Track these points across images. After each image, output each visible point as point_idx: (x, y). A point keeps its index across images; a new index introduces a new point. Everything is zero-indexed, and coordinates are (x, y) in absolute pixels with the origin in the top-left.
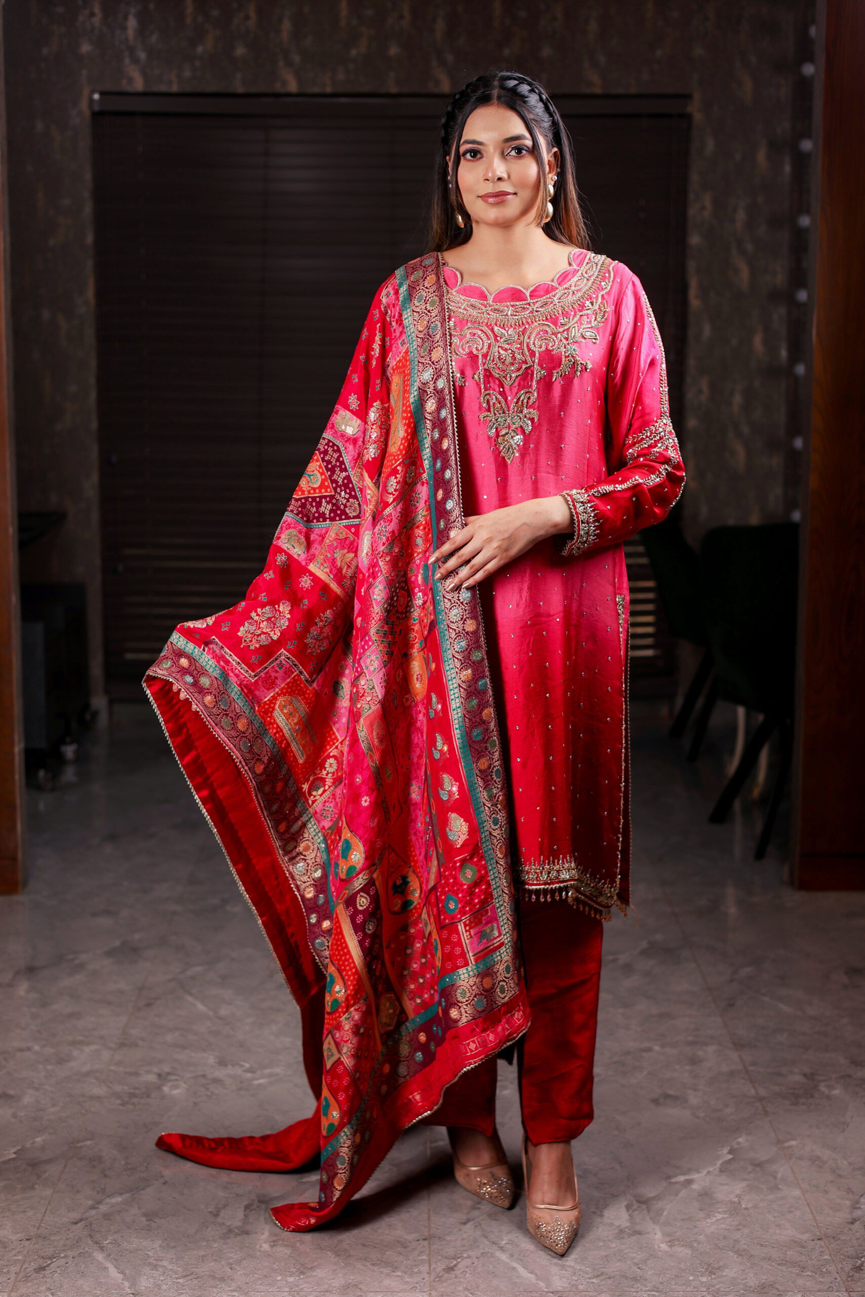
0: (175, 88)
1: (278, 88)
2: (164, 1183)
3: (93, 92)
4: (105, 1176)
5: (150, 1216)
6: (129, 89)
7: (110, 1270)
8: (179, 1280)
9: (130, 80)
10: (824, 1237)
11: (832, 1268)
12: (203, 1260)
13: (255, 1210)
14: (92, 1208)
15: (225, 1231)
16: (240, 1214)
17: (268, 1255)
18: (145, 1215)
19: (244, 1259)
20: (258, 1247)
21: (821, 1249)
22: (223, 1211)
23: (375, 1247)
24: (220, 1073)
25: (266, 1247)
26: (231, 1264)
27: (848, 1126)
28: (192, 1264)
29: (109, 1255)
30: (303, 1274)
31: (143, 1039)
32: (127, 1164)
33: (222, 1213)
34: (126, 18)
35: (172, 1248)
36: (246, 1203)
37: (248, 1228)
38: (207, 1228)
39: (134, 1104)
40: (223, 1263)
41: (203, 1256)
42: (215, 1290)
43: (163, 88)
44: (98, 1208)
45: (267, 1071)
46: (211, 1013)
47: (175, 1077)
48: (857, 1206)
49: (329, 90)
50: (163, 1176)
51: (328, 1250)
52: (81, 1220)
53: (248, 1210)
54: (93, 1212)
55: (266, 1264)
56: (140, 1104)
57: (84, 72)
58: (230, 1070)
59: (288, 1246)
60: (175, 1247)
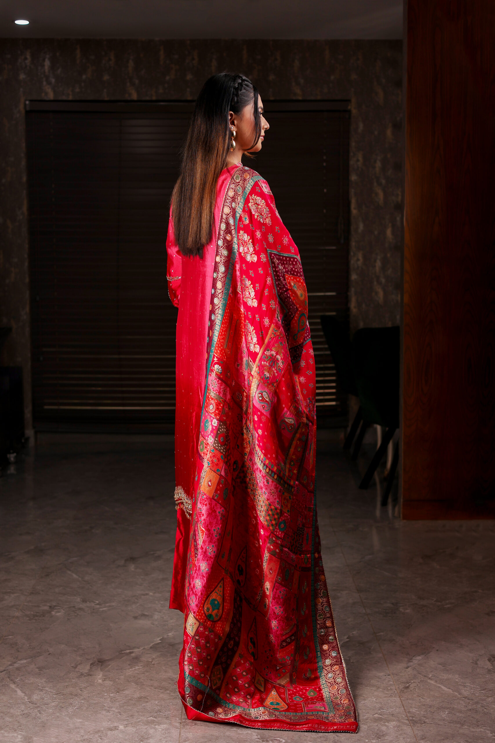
0: (71, 98)
1: (127, 97)
2: (49, 654)
3: (26, 100)
4: (18, 651)
5: (40, 668)
6: (46, 98)
7: (18, 692)
8: (53, 696)
9: (46, 94)
10: (391, 674)
11: (393, 687)
12: (67, 687)
13: (95, 665)
14: (11, 665)
15: (79, 674)
16: (88, 667)
17: (101, 685)
18: (38, 668)
19: (88, 686)
20: (96, 681)
21: (389, 680)
22: (79, 666)
23: (157, 681)
24: (83, 605)
25: (100, 681)
26: (81, 689)
27: (411, 626)
28: (61, 689)
29: (18, 685)
30: (119, 693)
31: (42, 591)
32: (30, 646)
33: (79, 667)
34: (44, 60)
35: (51, 682)
36: (91, 663)
37: (91, 673)
38: (70, 673)
39: (36, 620)
40: (77, 688)
41: (67, 685)
42: (72, 700)
43: (64, 98)
44: (14, 665)
45: (108, 604)
46: (80, 579)
47: (59, 608)
48: (411, 660)
49: (154, 98)
50: (48, 651)
51: (132, 682)
52: (4, 670)
53: (92, 666)
54: (11, 667)
55: (100, 688)
56: (39, 619)
57: (21, 89)
58: (88, 604)
59: (112, 681)
60: (53, 682)
